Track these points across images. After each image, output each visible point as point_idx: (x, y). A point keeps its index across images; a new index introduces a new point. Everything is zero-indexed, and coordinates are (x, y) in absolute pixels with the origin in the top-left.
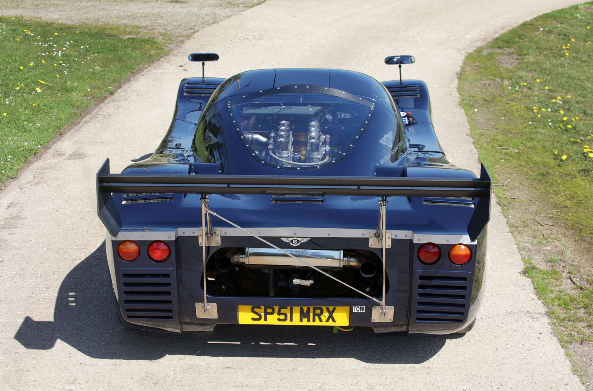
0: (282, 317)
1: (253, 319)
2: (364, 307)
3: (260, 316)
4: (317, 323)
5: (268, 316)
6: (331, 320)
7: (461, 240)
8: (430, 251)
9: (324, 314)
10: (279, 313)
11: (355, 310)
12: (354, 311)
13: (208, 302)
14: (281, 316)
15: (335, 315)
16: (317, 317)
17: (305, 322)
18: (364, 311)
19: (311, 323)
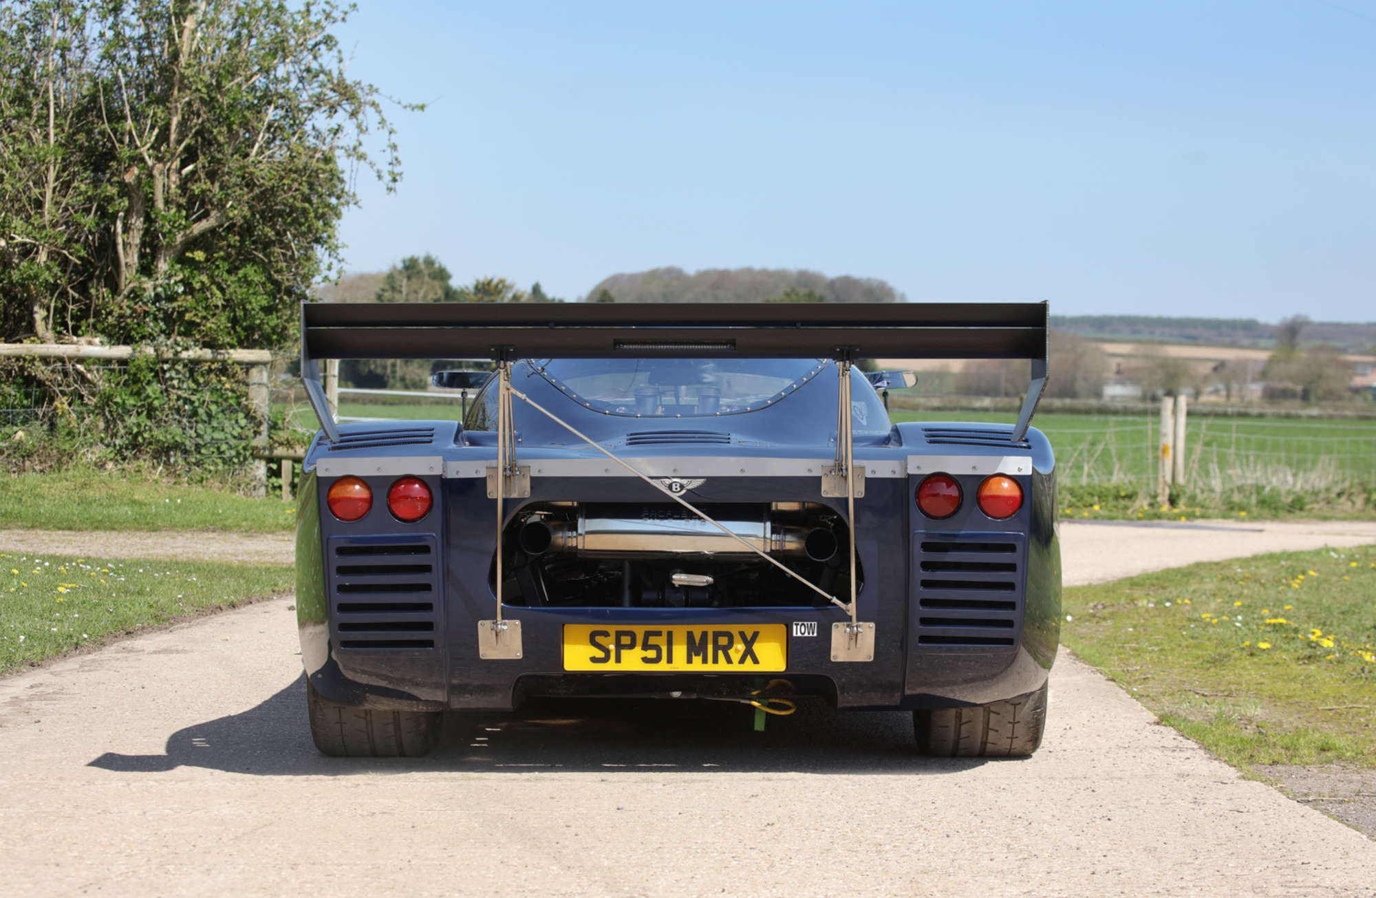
0: (652, 654)
1: (594, 660)
2: (815, 624)
3: (607, 652)
4: (722, 666)
5: (624, 653)
6: (749, 659)
7: (1001, 465)
8: (942, 493)
9: (735, 646)
10: (646, 647)
11: (798, 631)
12: (794, 635)
13: (503, 618)
14: (649, 651)
15: (757, 648)
16: (720, 653)
17: (697, 666)
18: (815, 635)
19: (710, 667)
